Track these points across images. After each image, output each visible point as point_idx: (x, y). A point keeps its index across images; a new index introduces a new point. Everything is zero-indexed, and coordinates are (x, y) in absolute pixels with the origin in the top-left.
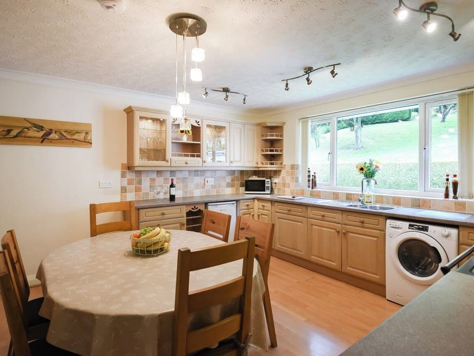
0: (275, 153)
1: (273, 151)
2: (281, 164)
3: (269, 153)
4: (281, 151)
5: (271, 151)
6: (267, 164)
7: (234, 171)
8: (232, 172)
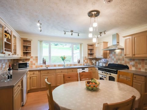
0: (28, 51)
1: (27, 51)
2: (30, 56)
3: (25, 51)
4: (30, 51)
5: (26, 50)
6: (24, 56)
7: (9, 59)
8: (8, 60)
